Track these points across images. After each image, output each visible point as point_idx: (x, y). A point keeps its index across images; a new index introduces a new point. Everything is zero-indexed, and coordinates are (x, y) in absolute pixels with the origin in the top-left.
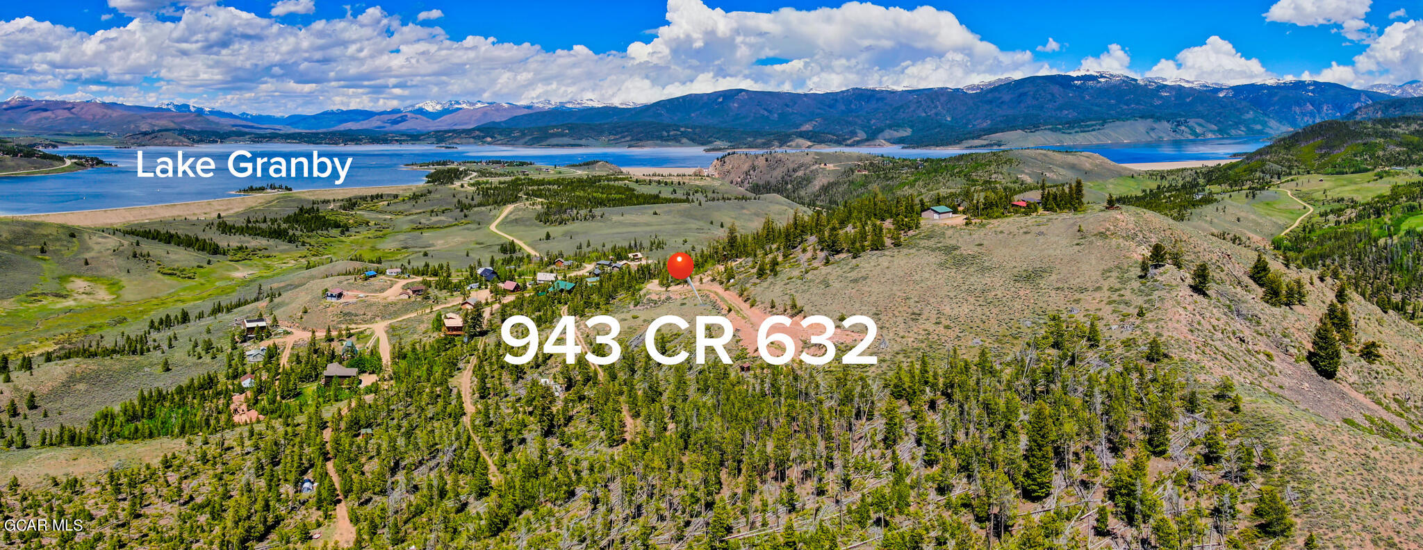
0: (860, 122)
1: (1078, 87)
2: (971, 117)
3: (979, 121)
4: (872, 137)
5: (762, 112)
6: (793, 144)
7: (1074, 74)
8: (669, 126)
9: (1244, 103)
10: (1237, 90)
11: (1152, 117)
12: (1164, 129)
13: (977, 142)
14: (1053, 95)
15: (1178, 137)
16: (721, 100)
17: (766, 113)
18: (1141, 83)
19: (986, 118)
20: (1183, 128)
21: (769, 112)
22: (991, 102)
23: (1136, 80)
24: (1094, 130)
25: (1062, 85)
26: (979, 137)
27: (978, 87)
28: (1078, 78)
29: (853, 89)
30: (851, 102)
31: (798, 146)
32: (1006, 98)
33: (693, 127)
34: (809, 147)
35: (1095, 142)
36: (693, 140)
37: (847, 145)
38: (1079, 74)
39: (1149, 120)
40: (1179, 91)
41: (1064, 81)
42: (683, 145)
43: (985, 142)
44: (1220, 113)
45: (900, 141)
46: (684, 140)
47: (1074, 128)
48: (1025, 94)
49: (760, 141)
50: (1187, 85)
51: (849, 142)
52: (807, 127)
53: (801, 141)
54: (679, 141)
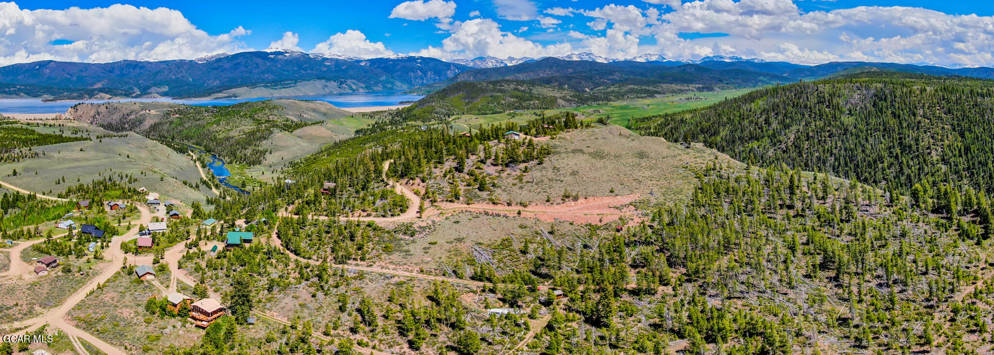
0: (132, 82)
1: (272, 59)
2: (205, 78)
3: (211, 81)
4: (145, 92)
5: (66, 75)
6: (98, 96)
7: (268, 51)
8: (9, 84)
9: (379, 70)
10: (372, 62)
11: (324, 78)
12: (333, 85)
13: (220, 95)
14: (257, 64)
15: (342, 91)
16: (37, 67)
17: (68, 76)
18: (311, 56)
19: (215, 80)
20: (344, 85)
21: (71, 75)
22: (216, 69)
23: (308, 55)
24: (290, 87)
25: (262, 58)
26: (220, 92)
27: (205, 59)
28: (271, 53)
29: (124, 60)
30: (123, 69)
31: (102, 98)
32: (227, 66)
33: (26, 86)
34: (109, 98)
35: (293, 95)
36: (28, 94)
37: (133, 97)
38: (272, 51)
39: (323, 81)
40: (337, 63)
41: (263, 56)
42: (21, 97)
43: (226, 95)
44: (365, 77)
45: (165, 94)
46: (22, 94)
47: (277, 85)
48: (239, 64)
49: (75, 94)
50: (340, 58)
51: (134, 95)
52: (99, 85)
53: (103, 95)
54: (18, 95)
